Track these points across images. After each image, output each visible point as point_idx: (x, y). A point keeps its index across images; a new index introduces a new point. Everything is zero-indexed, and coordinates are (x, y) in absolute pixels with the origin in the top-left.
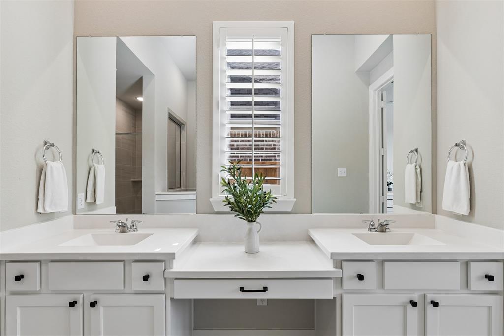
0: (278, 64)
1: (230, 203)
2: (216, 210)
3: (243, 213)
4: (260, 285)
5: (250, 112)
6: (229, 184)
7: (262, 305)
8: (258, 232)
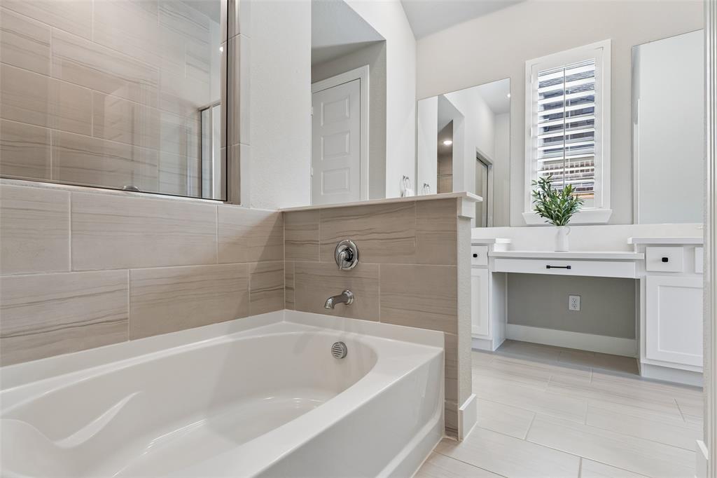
0: (592, 85)
1: (540, 211)
2: (528, 223)
3: (552, 218)
4: (566, 264)
5: (562, 134)
6: (539, 194)
7: (573, 309)
8: (568, 234)
